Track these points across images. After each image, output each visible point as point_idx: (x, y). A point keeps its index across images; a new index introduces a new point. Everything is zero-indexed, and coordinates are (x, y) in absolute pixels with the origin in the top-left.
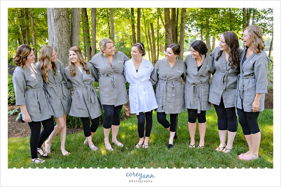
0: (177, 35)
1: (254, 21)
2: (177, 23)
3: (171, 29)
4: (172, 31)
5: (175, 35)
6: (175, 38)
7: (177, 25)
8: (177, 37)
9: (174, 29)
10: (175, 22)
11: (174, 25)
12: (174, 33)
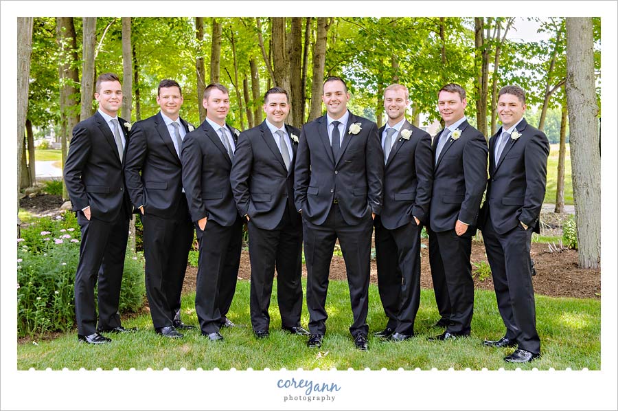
0: (303, 98)
1: (498, 72)
2: (304, 67)
3: (288, 81)
4: (292, 87)
5: (298, 97)
6: (298, 104)
7: (303, 73)
8: (304, 102)
9: (297, 83)
10: (300, 64)
11: (297, 71)
12: (297, 91)
